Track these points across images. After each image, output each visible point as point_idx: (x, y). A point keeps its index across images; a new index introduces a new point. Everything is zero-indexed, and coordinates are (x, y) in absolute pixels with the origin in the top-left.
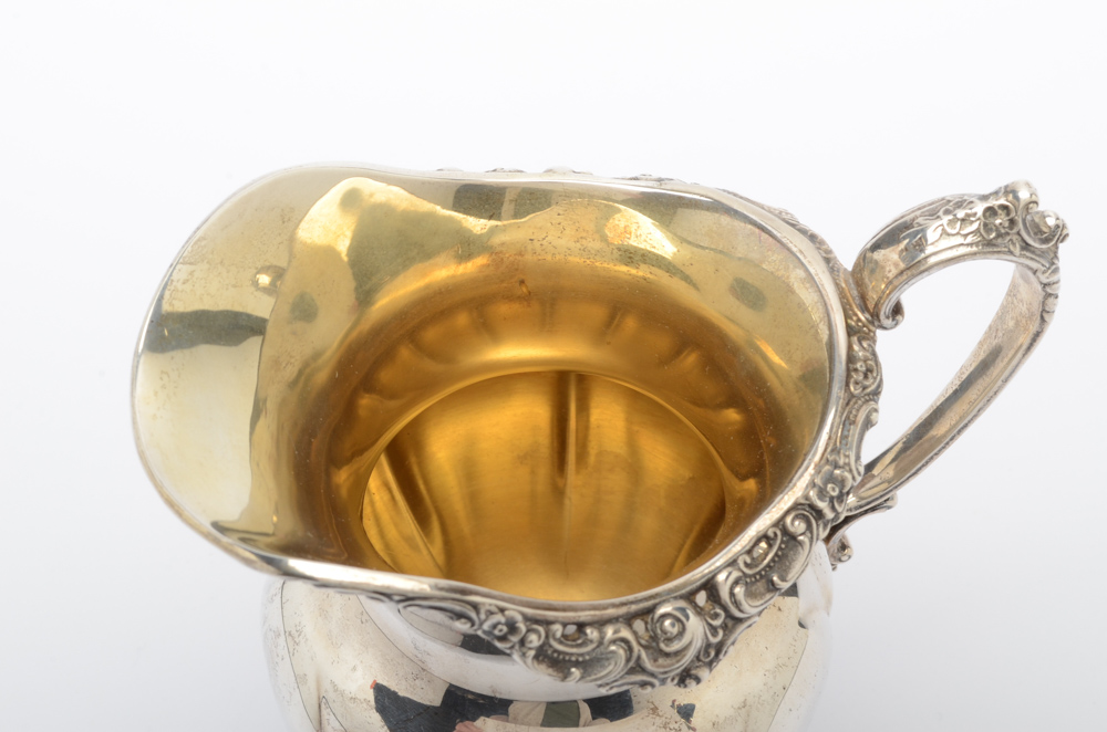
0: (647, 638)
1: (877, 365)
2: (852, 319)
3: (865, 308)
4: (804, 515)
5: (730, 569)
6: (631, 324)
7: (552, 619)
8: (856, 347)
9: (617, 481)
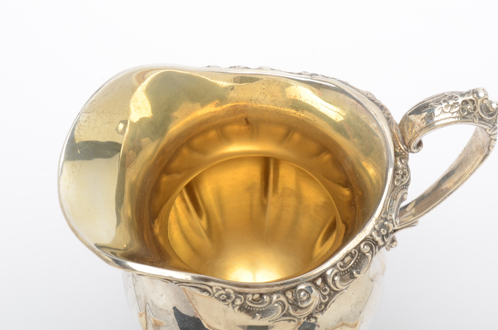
0: (292, 300)
1: (408, 171)
2: (397, 149)
3: (404, 143)
4: (369, 243)
5: (333, 268)
6: (296, 137)
7: (248, 292)
8: (399, 163)
9: (291, 201)
